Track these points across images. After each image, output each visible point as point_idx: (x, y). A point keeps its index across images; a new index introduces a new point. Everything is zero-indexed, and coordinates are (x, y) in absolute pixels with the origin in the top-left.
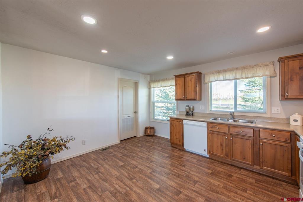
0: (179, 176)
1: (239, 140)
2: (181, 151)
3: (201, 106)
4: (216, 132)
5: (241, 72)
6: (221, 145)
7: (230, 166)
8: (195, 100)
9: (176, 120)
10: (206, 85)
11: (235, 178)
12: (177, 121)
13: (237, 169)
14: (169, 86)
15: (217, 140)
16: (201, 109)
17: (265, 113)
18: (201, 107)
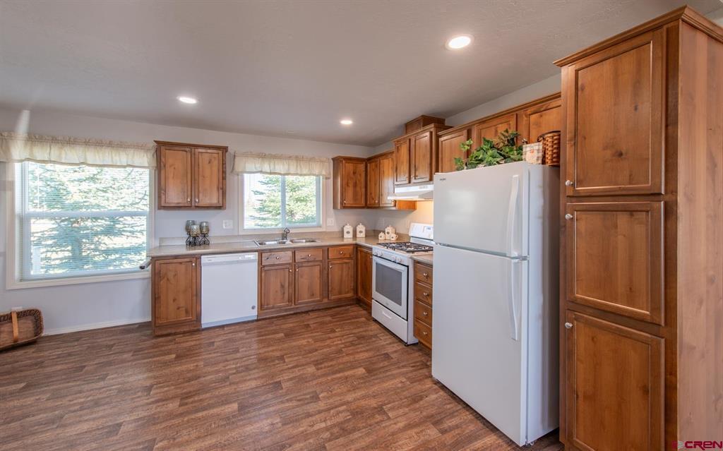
0: (247, 368)
1: (306, 269)
2: (192, 335)
3: (224, 221)
4: (273, 265)
5: (295, 165)
6: (282, 286)
7: (294, 316)
8: (219, 208)
9: (175, 261)
10: (236, 177)
11: (315, 325)
12: (181, 263)
13: (304, 315)
14: (125, 167)
15: (275, 282)
16: (224, 227)
17: (320, 227)
18: (226, 223)
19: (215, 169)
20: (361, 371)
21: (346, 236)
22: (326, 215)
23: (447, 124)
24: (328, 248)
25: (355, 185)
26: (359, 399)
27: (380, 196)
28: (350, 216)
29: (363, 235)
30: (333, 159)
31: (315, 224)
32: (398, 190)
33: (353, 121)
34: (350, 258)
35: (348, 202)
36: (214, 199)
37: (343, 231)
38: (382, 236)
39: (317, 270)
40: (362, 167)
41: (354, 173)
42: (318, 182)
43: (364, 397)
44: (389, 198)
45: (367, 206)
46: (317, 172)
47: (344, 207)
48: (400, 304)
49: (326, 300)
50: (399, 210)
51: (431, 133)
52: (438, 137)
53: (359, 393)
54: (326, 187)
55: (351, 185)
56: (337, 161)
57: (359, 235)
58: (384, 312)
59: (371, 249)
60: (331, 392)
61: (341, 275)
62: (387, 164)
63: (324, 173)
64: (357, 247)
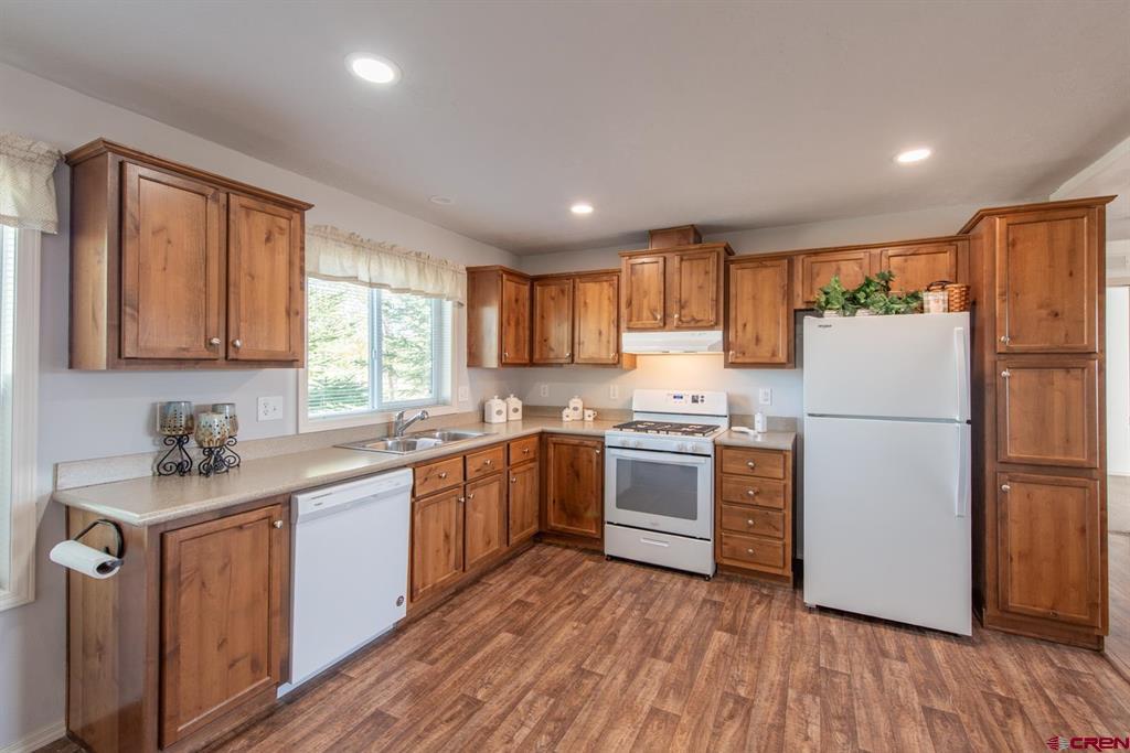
20: (505, 638)
26: (541, 674)
33: (595, 207)
43: (546, 667)
51: (718, 254)
53: (535, 666)
60: (490, 684)
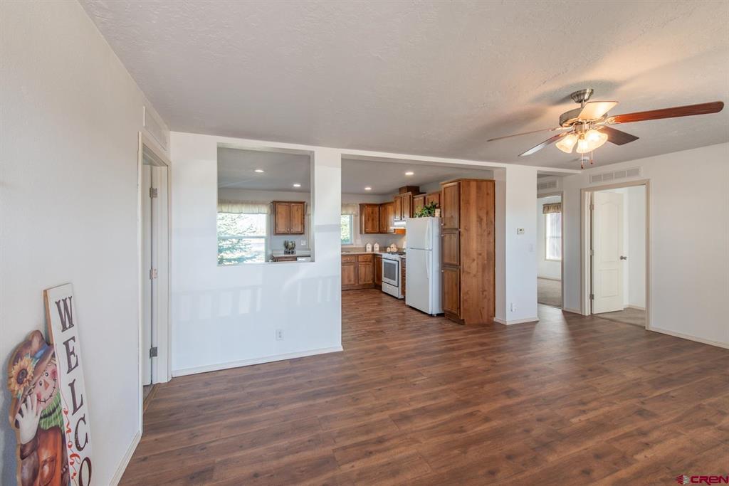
19: (300, 213)
21: (367, 250)
22: (356, 238)
23: (421, 191)
24: (358, 255)
25: (373, 220)
27: (387, 226)
28: (370, 237)
29: (378, 249)
30: (360, 205)
31: (349, 243)
32: (396, 224)
34: (370, 262)
35: (369, 229)
36: (299, 230)
37: (365, 248)
38: (389, 250)
39: (352, 267)
40: (377, 209)
41: (372, 213)
42: (351, 218)
44: (391, 228)
45: (380, 232)
46: (350, 212)
47: (367, 233)
48: (395, 280)
49: (357, 284)
50: (397, 234)
52: (413, 198)
54: (355, 222)
55: (370, 219)
56: (362, 206)
57: (375, 249)
58: (388, 286)
59: (381, 255)
61: (366, 271)
62: (390, 208)
63: (354, 213)
64: (374, 255)
